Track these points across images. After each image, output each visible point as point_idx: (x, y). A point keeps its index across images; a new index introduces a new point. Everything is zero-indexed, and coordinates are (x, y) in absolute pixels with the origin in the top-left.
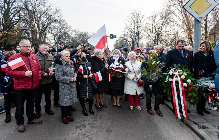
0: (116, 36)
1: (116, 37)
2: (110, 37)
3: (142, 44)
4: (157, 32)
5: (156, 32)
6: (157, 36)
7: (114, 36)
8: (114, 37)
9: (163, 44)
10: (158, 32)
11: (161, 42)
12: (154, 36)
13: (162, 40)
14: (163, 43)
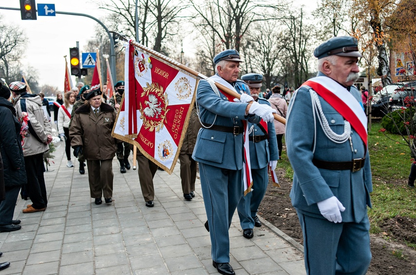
0: (52, 7)
1: (54, 14)
2: (22, 9)
3: (182, 52)
4: (234, 10)
5: (232, 6)
6: (234, 22)
7: (41, 6)
8: (43, 13)
9: (254, 57)
10: (237, 7)
11: (244, 49)
12: (226, 23)
13: (249, 43)
14: (253, 52)
